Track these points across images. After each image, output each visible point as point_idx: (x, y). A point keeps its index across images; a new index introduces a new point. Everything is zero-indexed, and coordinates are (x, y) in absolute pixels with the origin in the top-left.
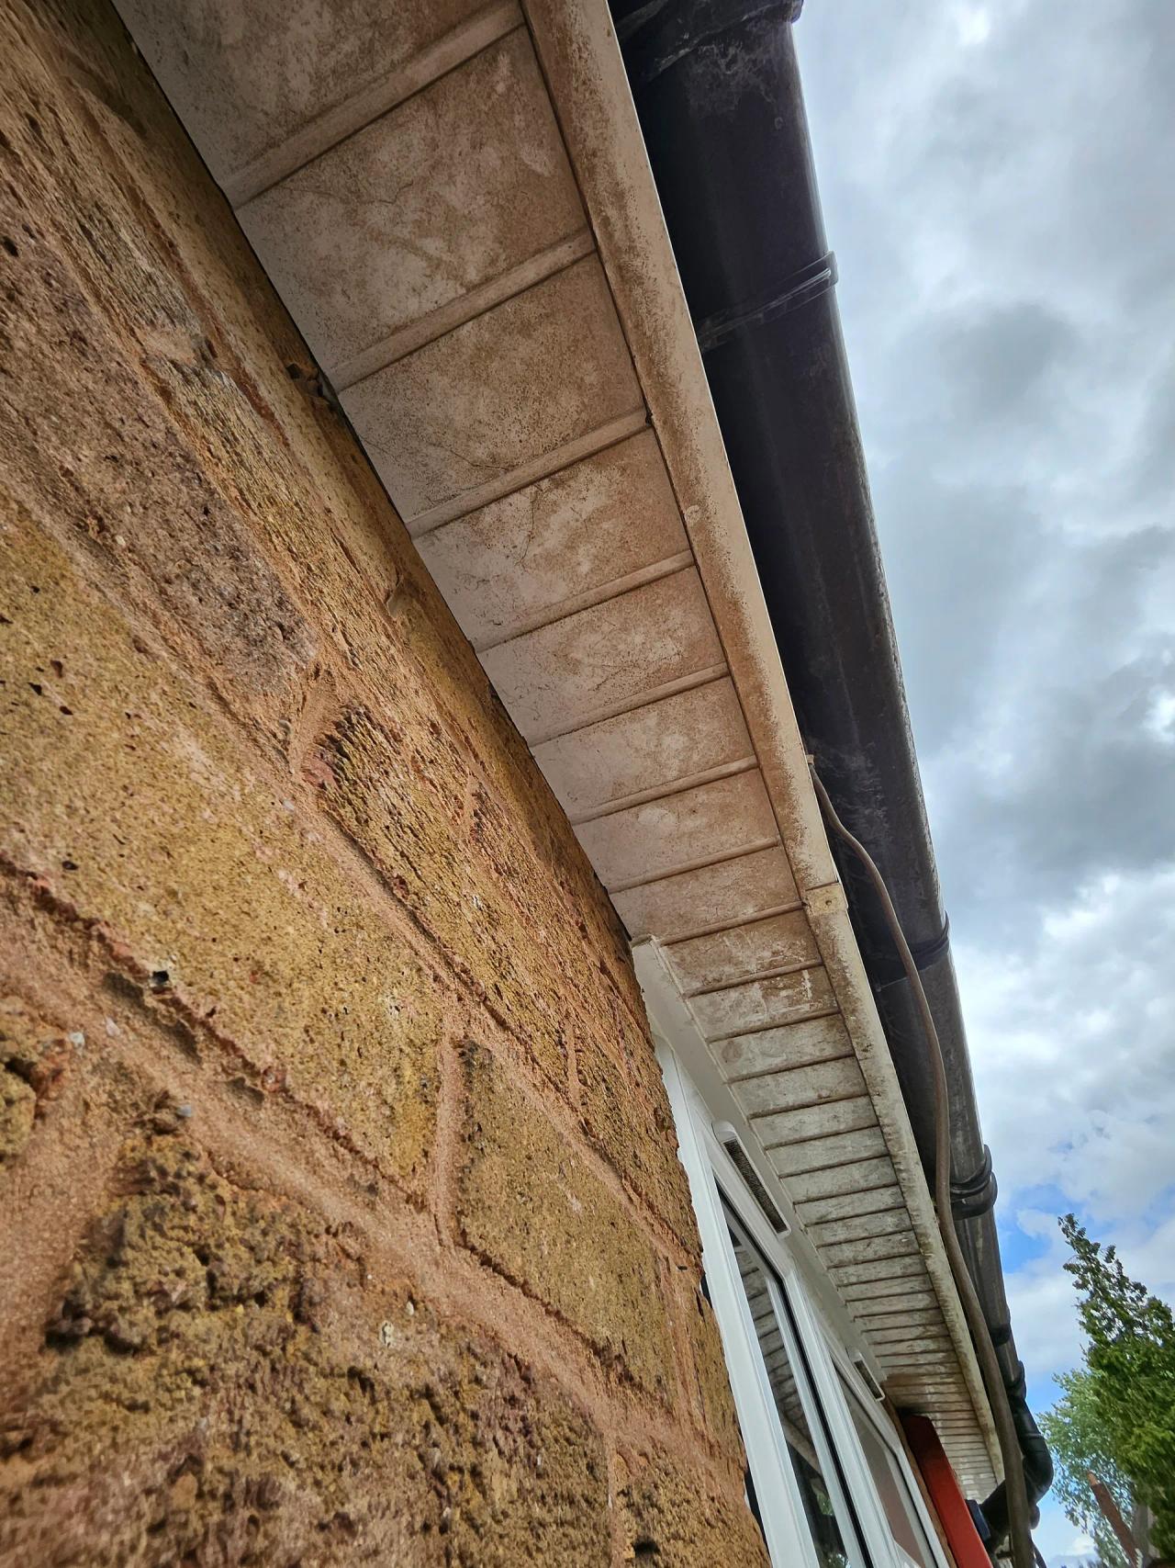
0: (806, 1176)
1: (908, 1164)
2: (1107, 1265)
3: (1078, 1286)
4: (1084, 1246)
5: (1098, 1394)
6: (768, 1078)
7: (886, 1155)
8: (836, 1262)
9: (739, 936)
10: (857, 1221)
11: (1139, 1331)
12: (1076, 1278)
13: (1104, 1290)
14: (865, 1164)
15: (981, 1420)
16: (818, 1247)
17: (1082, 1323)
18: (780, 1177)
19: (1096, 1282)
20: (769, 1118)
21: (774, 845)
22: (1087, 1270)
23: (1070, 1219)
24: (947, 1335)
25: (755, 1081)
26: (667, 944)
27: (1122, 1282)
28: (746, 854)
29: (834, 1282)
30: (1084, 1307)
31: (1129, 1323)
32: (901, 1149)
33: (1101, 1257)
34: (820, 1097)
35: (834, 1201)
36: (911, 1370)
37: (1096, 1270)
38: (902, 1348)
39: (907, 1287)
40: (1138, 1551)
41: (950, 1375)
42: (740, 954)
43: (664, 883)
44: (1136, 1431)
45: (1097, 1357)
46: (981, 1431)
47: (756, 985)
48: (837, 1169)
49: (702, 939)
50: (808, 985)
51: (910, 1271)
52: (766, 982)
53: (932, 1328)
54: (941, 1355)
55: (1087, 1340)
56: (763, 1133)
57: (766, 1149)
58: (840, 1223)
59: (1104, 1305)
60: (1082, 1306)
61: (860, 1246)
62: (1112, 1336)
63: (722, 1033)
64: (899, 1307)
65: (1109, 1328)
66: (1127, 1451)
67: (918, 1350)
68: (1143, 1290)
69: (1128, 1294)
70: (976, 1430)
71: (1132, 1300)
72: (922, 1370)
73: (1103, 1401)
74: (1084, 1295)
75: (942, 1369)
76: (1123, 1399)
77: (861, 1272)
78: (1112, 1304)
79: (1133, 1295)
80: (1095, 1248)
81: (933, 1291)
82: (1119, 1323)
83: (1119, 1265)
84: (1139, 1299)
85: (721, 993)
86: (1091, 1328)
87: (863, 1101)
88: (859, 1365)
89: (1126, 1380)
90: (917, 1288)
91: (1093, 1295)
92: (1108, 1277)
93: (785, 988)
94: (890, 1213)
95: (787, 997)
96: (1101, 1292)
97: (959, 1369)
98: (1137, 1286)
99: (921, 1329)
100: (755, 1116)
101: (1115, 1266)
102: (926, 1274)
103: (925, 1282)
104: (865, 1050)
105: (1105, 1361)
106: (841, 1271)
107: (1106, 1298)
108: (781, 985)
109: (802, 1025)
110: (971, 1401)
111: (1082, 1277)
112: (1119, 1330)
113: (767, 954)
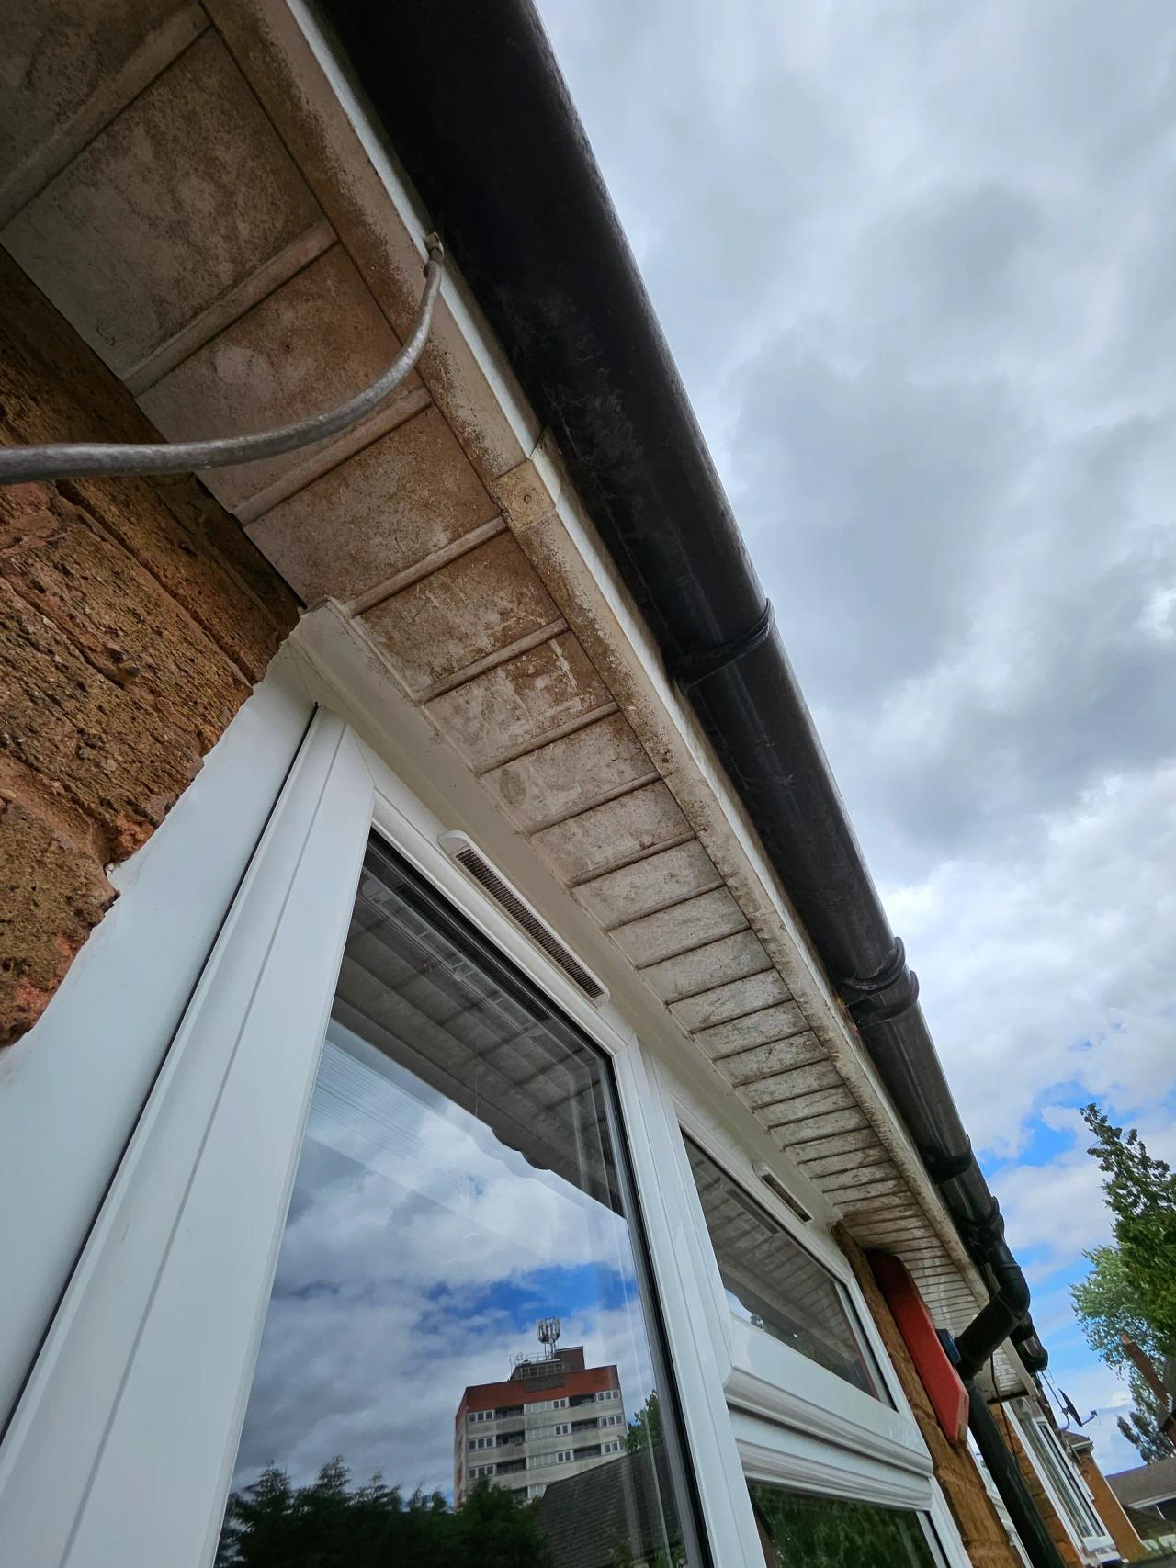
0: (667, 964)
1: (771, 930)
2: (1129, 1147)
3: (1102, 1168)
4: (1108, 1133)
5: (1127, 1265)
6: (571, 822)
7: (749, 928)
8: (741, 1078)
9: (446, 588)
10: (748, 1021)
11: (1164, 1204)
12: (1101, 1161)
13: (1128, 1169)
14: (730, 941)
15: (953, 1254)
16: (715, 1060)
17: (1108, 1202)
18: (638, 968)
19: (1119, 1164)
20: (594, 884)
21: (427, 407)
22: (1110, 1154)
23: (1092, 1108)
24: (888, 1159)
25: (556, 830)
26: (361, 613)
27: (1145, 1162)
28: (397, 427)
29: (747, 1104)
30: (1110, 1188)
31: (1153, 1197)
32: (756, 910)
33: (1123, 1141)
34: (644, 847)
35: (712, 996)
36: (864, 1205)
37: (1119, 1152)
38: (846, 1179)
39: (827, 1105)
40: (1168, 1395)
41: (908, 1206)
42: (462, 621)
43: (306, 496)
44: (1163, 1293)
45: (1123, 1231)
46: (957, 1267)
47: (500, 672)
48: (700, 951)
49: (399, 598)
50: (566, 666)
51: (825, 1082)
52: (510, 667)
53: (871, 1152)
54: (891, 1183)
55: (1114, 1217)
56: (594, 908)
57: (608, 930)
58: (729, 1026)
59: (1129, 1183)
60: (1108, 1186)
61: (762, 1054)
62: (1138, 1211)
63: (491, 761)
64: (828, 1129)
65: (1135, 1204)
66: (1154, 1311)
67: (865, 1180)
68: (1166, 1168)
69: (1151, 1171)
70: (952, 1268)
71: (1156, 1176)
72: (876, 1204)
73: (1131, 1271)
74: (1110, 1176)
75: (897, 1201)
76: (1149, 1267)
77: (772, 1088)
78: (1137, 1182)
79: (1156, 1172)
80: (1117, 1133)
81: (857, 1106)
82: (1143, 1199)
83: (1142, 1147)
84: (1163, 1175)
85: (462, 691)
86: (1118, 1206)
87: (693, 847)
88: (768, 1180)
89: (1153, 1249)
90: (841, 1104)
91: (1117, 1175)
92: (1132, 1157)
93: (538, 673)
94: (780, 1008)
95: (547, 688)
96: (1124, 1172)
97: (915, 1200)
98: (1160, 1164)
99: (860, 1154)
100: (578, 884)
101: (1138, 1148)
102: (843, 1083)
103: (846, 1096)
104: (665, 761)
105: (1131, 1234)
106: (752, 1087)
107: (1131, 1176)
108: (531, 670)
109: (583, 735)
110: (937, 1235)
111: (1106, 1160)
112: (1145, 1205)
113: (494, 617)
